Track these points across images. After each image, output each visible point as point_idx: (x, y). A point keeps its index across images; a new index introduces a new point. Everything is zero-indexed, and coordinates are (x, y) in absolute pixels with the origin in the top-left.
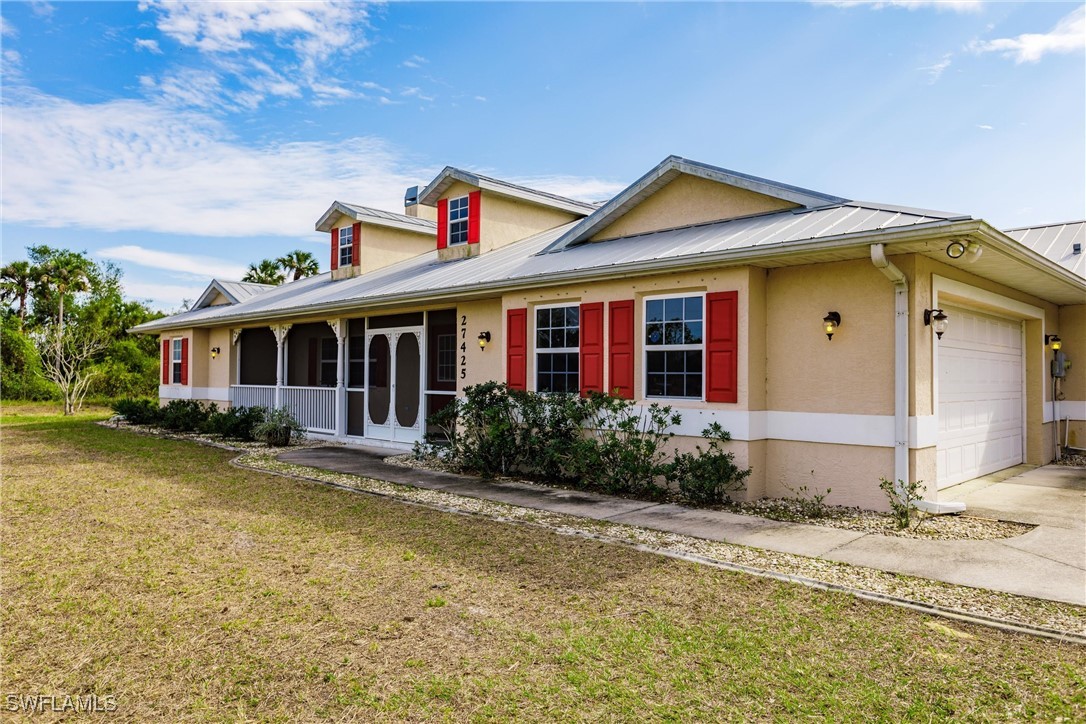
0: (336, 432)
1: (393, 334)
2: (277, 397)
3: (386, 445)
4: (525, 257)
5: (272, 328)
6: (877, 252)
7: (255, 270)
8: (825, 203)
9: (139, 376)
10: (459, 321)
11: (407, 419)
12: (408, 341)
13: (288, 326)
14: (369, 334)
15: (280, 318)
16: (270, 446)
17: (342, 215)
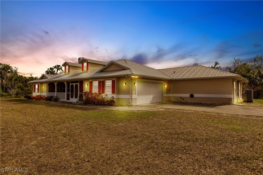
0: (65, 100)
1: (74, 84)
2: (55, 94)
3: (73, 101)
4: (94, 73)
5: (54, 83)
6: (126, 76)
7: (49, 69)
8: (128, 69)
9: (23, 91)
10: (84, 83)
11: (76, 97)
12: (77, 85)
13: (57, 83)
14: (71, 84)
15: (56, 81)
16: (54, 102)
17: (66, 64)
